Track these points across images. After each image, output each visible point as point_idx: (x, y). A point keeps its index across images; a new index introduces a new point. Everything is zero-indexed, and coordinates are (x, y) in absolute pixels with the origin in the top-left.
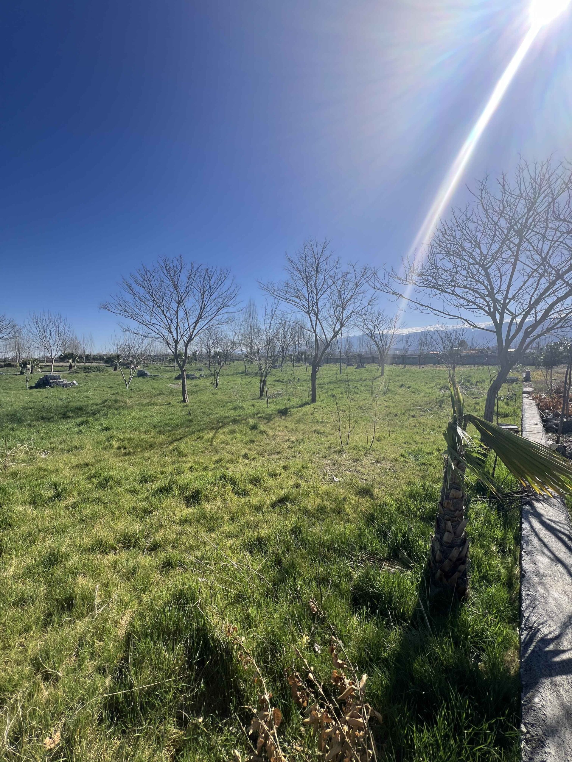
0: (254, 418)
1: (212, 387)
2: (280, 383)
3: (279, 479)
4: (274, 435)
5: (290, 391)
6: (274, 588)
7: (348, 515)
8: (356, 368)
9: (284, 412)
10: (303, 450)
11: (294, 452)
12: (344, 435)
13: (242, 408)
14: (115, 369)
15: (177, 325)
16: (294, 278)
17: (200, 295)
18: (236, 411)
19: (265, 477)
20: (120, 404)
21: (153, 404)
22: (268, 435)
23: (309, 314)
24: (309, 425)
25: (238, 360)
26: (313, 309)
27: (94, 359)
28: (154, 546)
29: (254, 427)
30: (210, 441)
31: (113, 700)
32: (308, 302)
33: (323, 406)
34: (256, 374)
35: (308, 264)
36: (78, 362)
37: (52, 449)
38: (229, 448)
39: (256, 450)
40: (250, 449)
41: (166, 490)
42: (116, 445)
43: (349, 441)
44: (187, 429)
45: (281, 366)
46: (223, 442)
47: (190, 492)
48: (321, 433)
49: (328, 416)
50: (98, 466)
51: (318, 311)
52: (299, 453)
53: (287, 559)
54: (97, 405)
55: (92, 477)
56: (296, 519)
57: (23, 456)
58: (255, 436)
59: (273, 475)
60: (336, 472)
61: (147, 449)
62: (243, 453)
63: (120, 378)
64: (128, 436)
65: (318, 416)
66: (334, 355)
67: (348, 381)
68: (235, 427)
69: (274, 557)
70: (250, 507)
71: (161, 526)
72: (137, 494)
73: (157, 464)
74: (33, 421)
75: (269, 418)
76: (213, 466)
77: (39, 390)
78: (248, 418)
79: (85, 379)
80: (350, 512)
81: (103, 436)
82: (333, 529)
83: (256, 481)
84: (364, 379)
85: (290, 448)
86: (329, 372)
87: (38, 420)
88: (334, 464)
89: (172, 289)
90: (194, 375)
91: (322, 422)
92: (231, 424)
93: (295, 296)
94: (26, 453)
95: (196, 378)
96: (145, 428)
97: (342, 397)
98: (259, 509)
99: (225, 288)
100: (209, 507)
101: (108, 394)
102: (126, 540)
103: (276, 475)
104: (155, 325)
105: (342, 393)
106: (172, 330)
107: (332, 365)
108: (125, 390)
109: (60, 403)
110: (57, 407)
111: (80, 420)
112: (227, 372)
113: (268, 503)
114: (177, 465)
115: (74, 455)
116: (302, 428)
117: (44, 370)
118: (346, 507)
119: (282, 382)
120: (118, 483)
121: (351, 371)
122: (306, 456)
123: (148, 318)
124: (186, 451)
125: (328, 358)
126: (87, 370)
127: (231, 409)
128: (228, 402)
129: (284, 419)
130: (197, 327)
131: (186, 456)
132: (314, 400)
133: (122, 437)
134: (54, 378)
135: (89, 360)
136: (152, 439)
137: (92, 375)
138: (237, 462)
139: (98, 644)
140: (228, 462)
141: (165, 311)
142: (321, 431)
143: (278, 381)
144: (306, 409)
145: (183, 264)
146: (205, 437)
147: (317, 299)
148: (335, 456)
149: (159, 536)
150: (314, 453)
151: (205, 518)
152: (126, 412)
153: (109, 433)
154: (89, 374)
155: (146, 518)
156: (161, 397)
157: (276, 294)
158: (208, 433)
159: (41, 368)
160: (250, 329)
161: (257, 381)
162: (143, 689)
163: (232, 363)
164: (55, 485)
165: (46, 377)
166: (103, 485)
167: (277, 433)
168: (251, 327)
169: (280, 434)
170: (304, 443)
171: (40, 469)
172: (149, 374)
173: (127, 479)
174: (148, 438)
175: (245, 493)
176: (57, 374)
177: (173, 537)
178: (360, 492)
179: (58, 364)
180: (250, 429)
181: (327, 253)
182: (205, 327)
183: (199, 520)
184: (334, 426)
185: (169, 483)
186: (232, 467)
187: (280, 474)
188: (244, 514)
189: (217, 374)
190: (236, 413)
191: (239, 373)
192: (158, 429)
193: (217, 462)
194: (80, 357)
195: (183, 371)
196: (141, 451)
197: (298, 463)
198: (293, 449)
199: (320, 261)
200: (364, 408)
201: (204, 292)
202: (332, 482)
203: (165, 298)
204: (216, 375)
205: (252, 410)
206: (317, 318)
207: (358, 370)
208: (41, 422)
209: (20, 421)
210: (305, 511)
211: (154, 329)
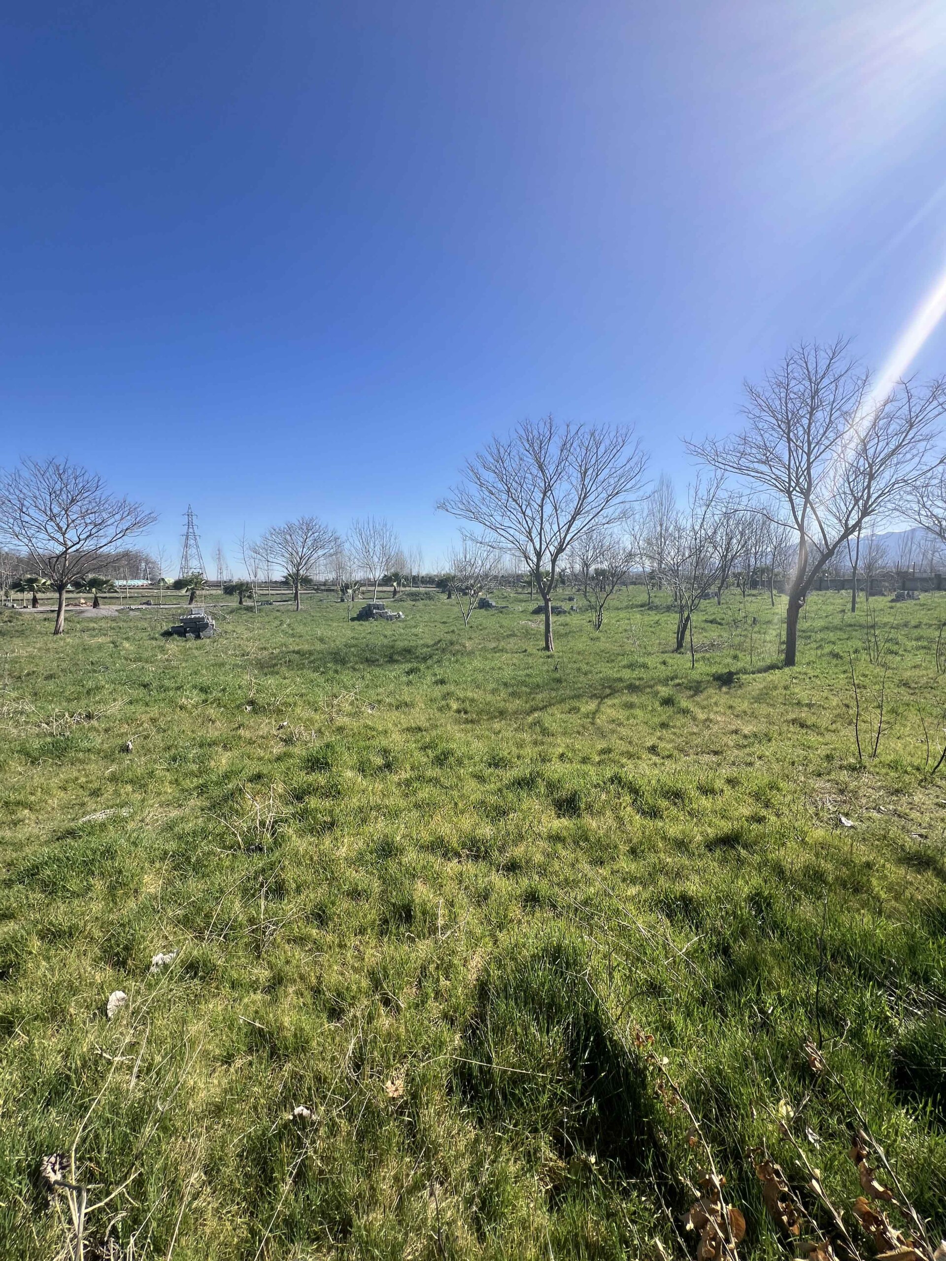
0: (667, 685)
1: (589, 628)
2: (715, 625)
3: (720, 801)
4: (708, 720)
5: (737, 640)
6: (718, 993)
7: (877, 898)
8: (893, 601)
9: (726, 680)
10: (767, 753)
11: (749, 755)
12: (865, 737)
13: (644, 666)
14: (449, 597)
15: (541, 528)
16: (760, 426)
17: (579, 475)
18: (633, 670)
19: (694, 793)
20: (457, 647)
21: (502, 650)
22: (694, 719)
23: (789, 493)
24: (781, 709)
25: (634, 583)
26: (797, 484)
27: (422, 582)
28: (512, 865)
29: (668, 702)
30: (591, 716)
31: (464, 1068)
32: (789, 470)
33: (811, 673)
34: (668, 609)
35: (792, 396)
36: (404, 586)
37: (379, 702)
38: (623, 731)
39: (672, 741)
40: (659, 738)
41: (525, 783)
42: (455, 706)
43: (878, 751)
44: (554, 694)
45: (717, 594)
46: (613, 721)
47: (564, 794)
48: (807, 727)
49: (825, 694)
50: (434, 733)
51: (810, 484)
52: (760, 758)
53: (742, 948)
54: (428, 647)
55: (426, 747)
56: (760, 881)
57: (347, 707)
58: (670, 717)
59: (707, 790)
60: (846, 808)
61: (496, 718)
62: (649, 744)
63: (456, 609)
64: (470, 694)
65: (802, 693)
66: (837, 574)
67: (873, 627)
68: (634, 699)
69: (714, 938)
70: (664, 838)
71: (521, 837)
72: (485, 781)
73: (511, 743)
74: (357, 663)
75: (696, 688)
76: (597, 759)
77: (361, 622)
78: (656, 684)
79: (412, 609)
80: (883, 895)
81: (438, 691)
82: (845, 919)
83: (676, 795)
84: (913, 623)
85: (739, 747)
86: (824, 607)
87: (362, 663)
88: (842, 792)
89: (535, 470)
90: (561, 607)
91: (810, 706)
92: (626, 691)
93: (760, 461)
94: (352, 704)
95: (565, 612)
96: (491, 686)
97: (857, 659)
98: (681, 845)
99: (622, 460)
100: (594, 824)
101: (440, 632)
102: (474, 846)
103: (712, 791)
104: (509, 530)
105: (856, 651)
106: (533, 535)
107: (830, 593)
108: (463, 627)
109: (386, 641)
110: (383, 646)
111: (408, 666)
112: (616, 603)
113: (699, 838)
114: (541, 748)
115: (405, 713)
116: (765, 712)
117: (366, 596)
118: (874, 882)
119: (720, 624)
120: (460, 762)
121: (881, 606)
122: (776, 767)
123: (499, 518)
124: (554, 727)
125: (821, 580)
126: (414, 597)
127: (624, 667)
128: (618, 654)
129: (727, 693)
130: (572, 529)
131: (553, 735)
132: (790, 661)
133: (461, 696)
134: (377, 607)
135: (416, 583)
136: (503, 703)
137: (420, 604)
138: (638, 758)
139: (444, 983)
140: (622, 754)
141: (524, 507)
142: (809, 723)
143: (711, 622)
144: (775, 676)
145: (553, 428)
146: (583, 710)
147: (809, 464)
148: (844, 776)
149: (518, 851)
150: (793, 764)
151: (587, 839)
152: (466, 659)
153: (445, 688)
154: (417, 603)
155: (499, 820)
156: (512, 640)
157: (720, 460)
158: (587, 702)
159: (363, 593)
160: (659, 529)
161: (672, 621)
162: (505, 1072)
163: (624, 588)
164: (385, 752)
165: (369, 606)
166: (441, 760)
167: (712, 716)
168: (661, 525)
169: (719, 719)
170: (769, 740)
171: (366, 726)
172: (494, 604)
173: (471, 758)
174: (499, 700)
175: (654, 813)
176: (380, 602)
177: (538, 858)
178: (911, 859)
179: (380, 589)
180: (662, 704)
181: (839, 367)
182: (585, 529)
183: (578, 842)
184: (838, 715)
185: (531, 775)
186: (630, 765)
187: (722, 791)
188: (653, 848)
189: (601, 607)
190: (636, 674)
191: (637, 606)
192: (510, 690)
193: (603, 752)
194: (406, 579)
195: (547, 601)
196: (488, 720)
197: (758, 776)
198: (747, 750)
199: (821, 386)
200: (913, 685)
201: (585, 472)
202: (836, 826)
203: (524, 486)
204: (599, 609)
205: (663, 672)
206: (807, 501)
207: (898, 605)
208: (366, 664)
209: (343, 662)
210: (777, 870)
211: (507, 535)
